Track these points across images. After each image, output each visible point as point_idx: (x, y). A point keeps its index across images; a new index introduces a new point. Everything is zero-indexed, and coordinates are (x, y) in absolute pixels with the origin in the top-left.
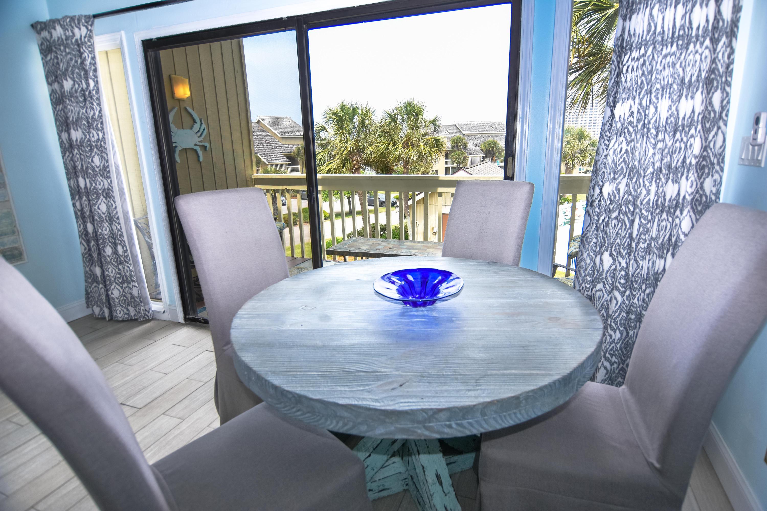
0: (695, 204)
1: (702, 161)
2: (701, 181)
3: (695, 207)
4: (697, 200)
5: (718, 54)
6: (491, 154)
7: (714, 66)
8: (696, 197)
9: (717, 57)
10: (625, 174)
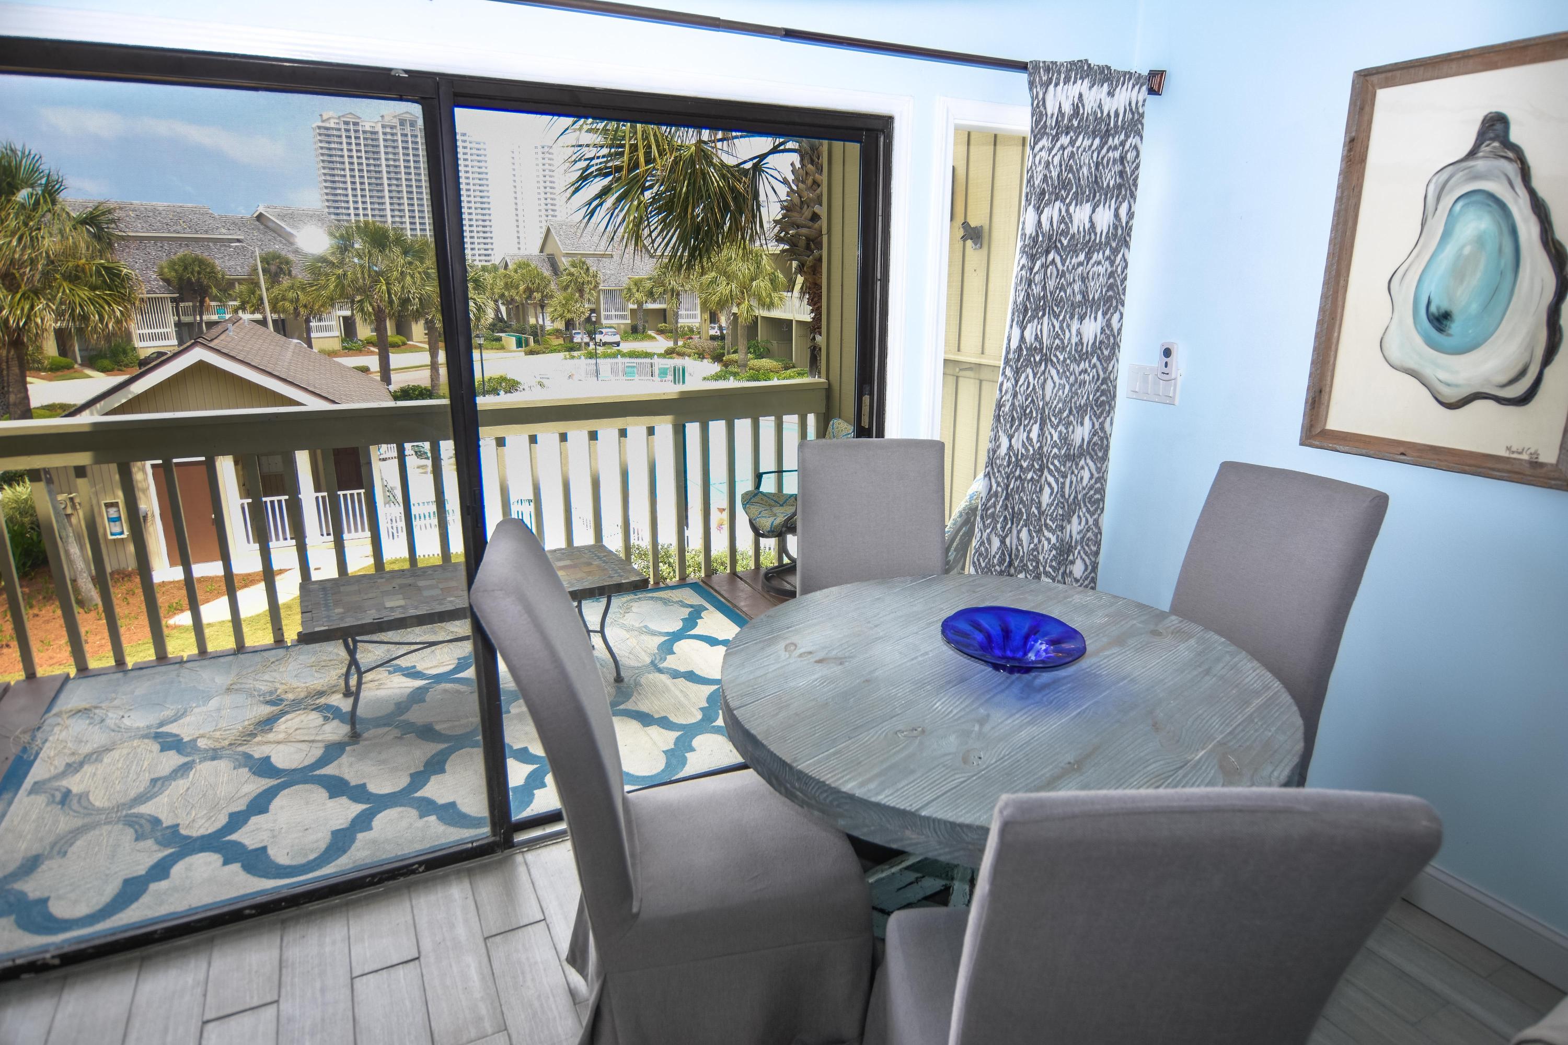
0: (1093, 449)
1: (1101, 396)
2: (1100, 421)
3: (1093, 453)
4: (1095, 444)
5: (1117, 268)
6: (195, 291)
7: (1111, 280)
8: (1094, 440)
9: (1116, 271)
10: (1036, 417)
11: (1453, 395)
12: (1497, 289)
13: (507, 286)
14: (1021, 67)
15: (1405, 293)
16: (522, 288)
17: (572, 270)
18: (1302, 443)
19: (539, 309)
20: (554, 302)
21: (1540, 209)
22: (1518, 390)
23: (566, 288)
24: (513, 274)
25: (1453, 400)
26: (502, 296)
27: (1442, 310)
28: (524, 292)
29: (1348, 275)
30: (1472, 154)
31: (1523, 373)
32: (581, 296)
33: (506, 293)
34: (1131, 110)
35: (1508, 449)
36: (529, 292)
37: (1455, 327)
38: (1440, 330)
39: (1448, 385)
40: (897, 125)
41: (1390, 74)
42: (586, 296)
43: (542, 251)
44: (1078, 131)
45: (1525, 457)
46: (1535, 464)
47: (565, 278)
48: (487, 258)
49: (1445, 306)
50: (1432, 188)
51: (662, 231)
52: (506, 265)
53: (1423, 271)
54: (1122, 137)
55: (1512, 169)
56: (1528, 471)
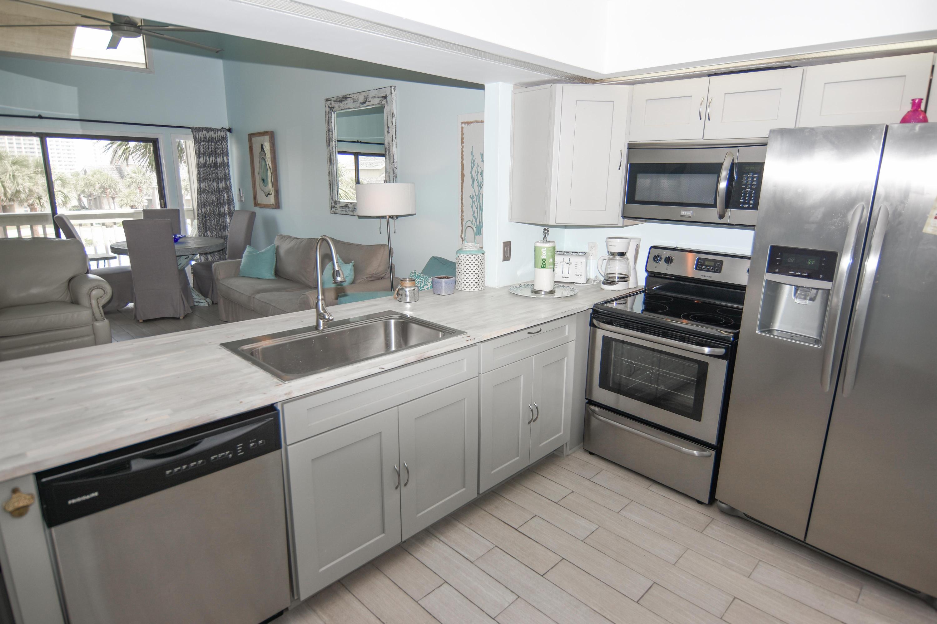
5: (227, 171)
7: (226, 174)
12: (267, 175)
13: (87, 185)
14: (189, 128)
15: (260, 176)
16: (97, 186)
17: (133, 175)
18: (254, 206)
19: (111, 200)
20: (120, 195)
22: (271, 192)
23: (129, 186)
24: (90, 178)
25: (266, 195)
26: (83, 192)
27: (263, 179)
28: (100, 188)
29: (255, 173)
31: (271, 189)
32: (141, 191)
33: (86, 190)
34: (221, 137)
36: (104, 190)
38: (264, 182)
39: (266, 192)
40: (159, 139)
42: (145, 191)
43: (111, 163)
44: (206, 141)
47: (128, 180)
48: (72, 167)
51: (142, 158)
52: (85, 172)
54: (221, 142)
55: (264, 154)
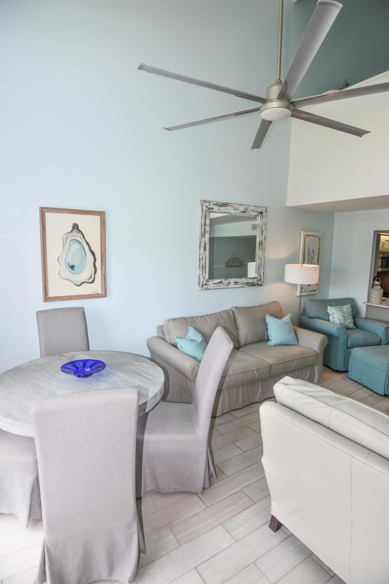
11: (79, 283)
12: (83, 260)
15: (62, 261)
18: (44, 302)
21: (88, 244)
22: (91, 280)
25: (79, 284)
27: (72, 265)
29: (47, 258)
30: (72, 231)
31: (91, 277)
35: (92, 292)
37: (76, 268)
38: (73, 269)
39: (77, 281)
41: (49, 210)
45: (95, 293)
46: (98, 294)
49: (73, 264)
50: (64, 238)
53: (66, 257)
55: (81, 235)
56: (97, 296)
